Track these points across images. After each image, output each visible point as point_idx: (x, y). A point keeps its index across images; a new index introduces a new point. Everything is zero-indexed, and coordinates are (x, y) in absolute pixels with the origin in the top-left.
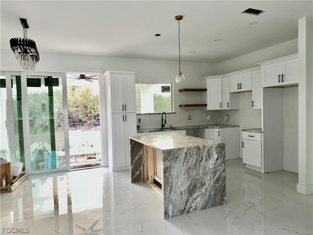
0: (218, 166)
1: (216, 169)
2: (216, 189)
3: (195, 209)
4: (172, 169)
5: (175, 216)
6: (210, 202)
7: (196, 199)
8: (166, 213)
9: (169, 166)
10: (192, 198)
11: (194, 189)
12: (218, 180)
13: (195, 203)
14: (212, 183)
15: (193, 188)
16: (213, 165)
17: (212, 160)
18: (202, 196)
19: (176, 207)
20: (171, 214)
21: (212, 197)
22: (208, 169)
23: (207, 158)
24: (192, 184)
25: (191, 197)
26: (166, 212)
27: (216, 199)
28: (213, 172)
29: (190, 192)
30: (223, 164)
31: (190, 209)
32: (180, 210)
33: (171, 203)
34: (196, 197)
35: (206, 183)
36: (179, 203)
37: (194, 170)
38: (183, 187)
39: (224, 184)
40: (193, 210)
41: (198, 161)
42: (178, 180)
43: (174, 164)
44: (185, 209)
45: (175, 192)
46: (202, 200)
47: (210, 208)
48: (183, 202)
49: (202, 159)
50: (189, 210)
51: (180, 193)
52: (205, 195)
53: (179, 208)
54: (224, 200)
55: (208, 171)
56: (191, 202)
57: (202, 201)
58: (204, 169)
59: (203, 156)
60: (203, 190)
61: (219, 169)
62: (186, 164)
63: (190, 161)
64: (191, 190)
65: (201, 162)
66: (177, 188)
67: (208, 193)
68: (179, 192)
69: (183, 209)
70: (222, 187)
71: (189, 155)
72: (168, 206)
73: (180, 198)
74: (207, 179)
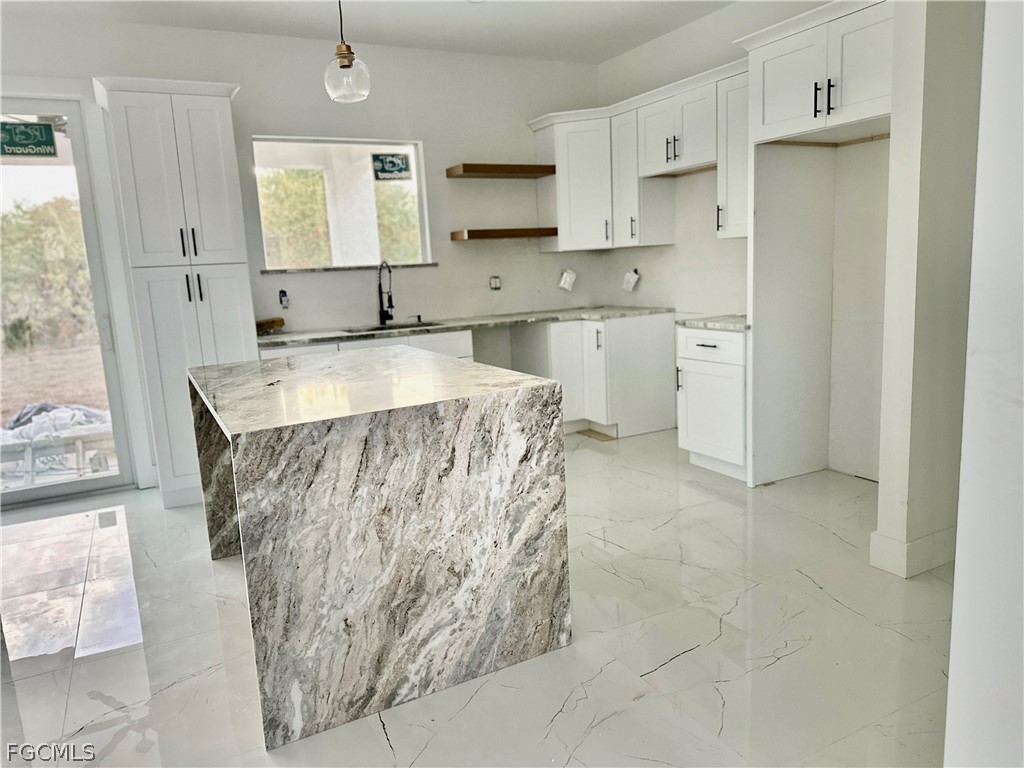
0: (530, 488)
1: (519, 502)
2: (523, 585)
3: (426, 684)
4: (292, 522)
5: (322, 728)
6: (495, 647)
7: (425, 642)
8: (273, 725)
9: (270, 509)
10: (405, 639)
11: (414, 601)
12: (530, 546)
13: (421, 659)
14: (504, 563)
15: (411, 596)
16: (507, 485)
17: (500, 461)
18: (456, 626)
19: (322, 690)
20: (297, 724)
21: (507, 623)
22: (482, 505)
23: (476, 454)
24: (405, 576)
25: (401, 634)
26: (272, 720)
27: (522, 629)
28: (507, 516)
29: (393, 615)
30: (554, 477)
31: (399, 686)
32: (346, 700)
33: (297, 674)
34: (424, 633)
35: (475, 565)
36: (337, 670)
37: (414, 517)
38: (356, 597)
39: (558, 562)
40: (412, 689)
41: (433, 475)
42: (326, 570)
43: (303, 499)
44: (371, 691)
45: (317, 625)
46: (459, 641)
47: (497, 669)
48: (359, 664)
49: (452, 462)
50: (393, 695)
51: (343, 625)
52: (473, 617)
53: (342, 693)
54: (561, 630)
55: (482, 511)
56: (400, 661)
57: (456, 645)
58: (464, 508)
59: (454, 450)
60: (461, 598)
61: (535, 499)
62: (369, 493)
63: (391, 478)
64: (399, 605)
65: (446, 475)
66: (326, 607)
67: (484, 609)
68: (335, 622)
69: (362, 691)
70: (552, 573)
71: (380, 449)
72: (279, 690)
73: (346, 646)
74: (477, 550)
